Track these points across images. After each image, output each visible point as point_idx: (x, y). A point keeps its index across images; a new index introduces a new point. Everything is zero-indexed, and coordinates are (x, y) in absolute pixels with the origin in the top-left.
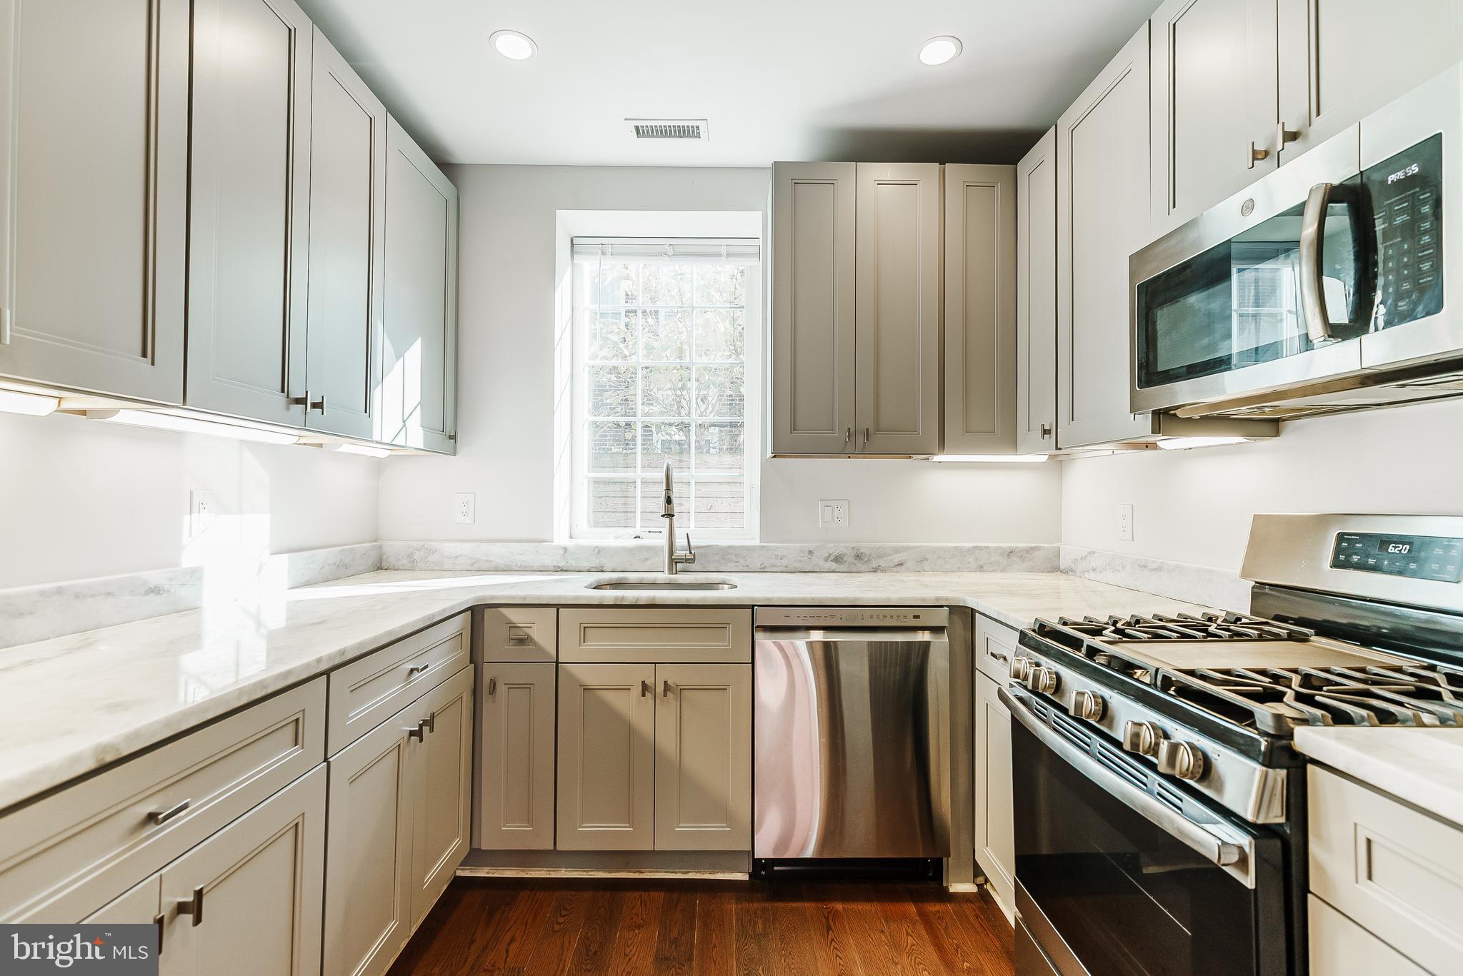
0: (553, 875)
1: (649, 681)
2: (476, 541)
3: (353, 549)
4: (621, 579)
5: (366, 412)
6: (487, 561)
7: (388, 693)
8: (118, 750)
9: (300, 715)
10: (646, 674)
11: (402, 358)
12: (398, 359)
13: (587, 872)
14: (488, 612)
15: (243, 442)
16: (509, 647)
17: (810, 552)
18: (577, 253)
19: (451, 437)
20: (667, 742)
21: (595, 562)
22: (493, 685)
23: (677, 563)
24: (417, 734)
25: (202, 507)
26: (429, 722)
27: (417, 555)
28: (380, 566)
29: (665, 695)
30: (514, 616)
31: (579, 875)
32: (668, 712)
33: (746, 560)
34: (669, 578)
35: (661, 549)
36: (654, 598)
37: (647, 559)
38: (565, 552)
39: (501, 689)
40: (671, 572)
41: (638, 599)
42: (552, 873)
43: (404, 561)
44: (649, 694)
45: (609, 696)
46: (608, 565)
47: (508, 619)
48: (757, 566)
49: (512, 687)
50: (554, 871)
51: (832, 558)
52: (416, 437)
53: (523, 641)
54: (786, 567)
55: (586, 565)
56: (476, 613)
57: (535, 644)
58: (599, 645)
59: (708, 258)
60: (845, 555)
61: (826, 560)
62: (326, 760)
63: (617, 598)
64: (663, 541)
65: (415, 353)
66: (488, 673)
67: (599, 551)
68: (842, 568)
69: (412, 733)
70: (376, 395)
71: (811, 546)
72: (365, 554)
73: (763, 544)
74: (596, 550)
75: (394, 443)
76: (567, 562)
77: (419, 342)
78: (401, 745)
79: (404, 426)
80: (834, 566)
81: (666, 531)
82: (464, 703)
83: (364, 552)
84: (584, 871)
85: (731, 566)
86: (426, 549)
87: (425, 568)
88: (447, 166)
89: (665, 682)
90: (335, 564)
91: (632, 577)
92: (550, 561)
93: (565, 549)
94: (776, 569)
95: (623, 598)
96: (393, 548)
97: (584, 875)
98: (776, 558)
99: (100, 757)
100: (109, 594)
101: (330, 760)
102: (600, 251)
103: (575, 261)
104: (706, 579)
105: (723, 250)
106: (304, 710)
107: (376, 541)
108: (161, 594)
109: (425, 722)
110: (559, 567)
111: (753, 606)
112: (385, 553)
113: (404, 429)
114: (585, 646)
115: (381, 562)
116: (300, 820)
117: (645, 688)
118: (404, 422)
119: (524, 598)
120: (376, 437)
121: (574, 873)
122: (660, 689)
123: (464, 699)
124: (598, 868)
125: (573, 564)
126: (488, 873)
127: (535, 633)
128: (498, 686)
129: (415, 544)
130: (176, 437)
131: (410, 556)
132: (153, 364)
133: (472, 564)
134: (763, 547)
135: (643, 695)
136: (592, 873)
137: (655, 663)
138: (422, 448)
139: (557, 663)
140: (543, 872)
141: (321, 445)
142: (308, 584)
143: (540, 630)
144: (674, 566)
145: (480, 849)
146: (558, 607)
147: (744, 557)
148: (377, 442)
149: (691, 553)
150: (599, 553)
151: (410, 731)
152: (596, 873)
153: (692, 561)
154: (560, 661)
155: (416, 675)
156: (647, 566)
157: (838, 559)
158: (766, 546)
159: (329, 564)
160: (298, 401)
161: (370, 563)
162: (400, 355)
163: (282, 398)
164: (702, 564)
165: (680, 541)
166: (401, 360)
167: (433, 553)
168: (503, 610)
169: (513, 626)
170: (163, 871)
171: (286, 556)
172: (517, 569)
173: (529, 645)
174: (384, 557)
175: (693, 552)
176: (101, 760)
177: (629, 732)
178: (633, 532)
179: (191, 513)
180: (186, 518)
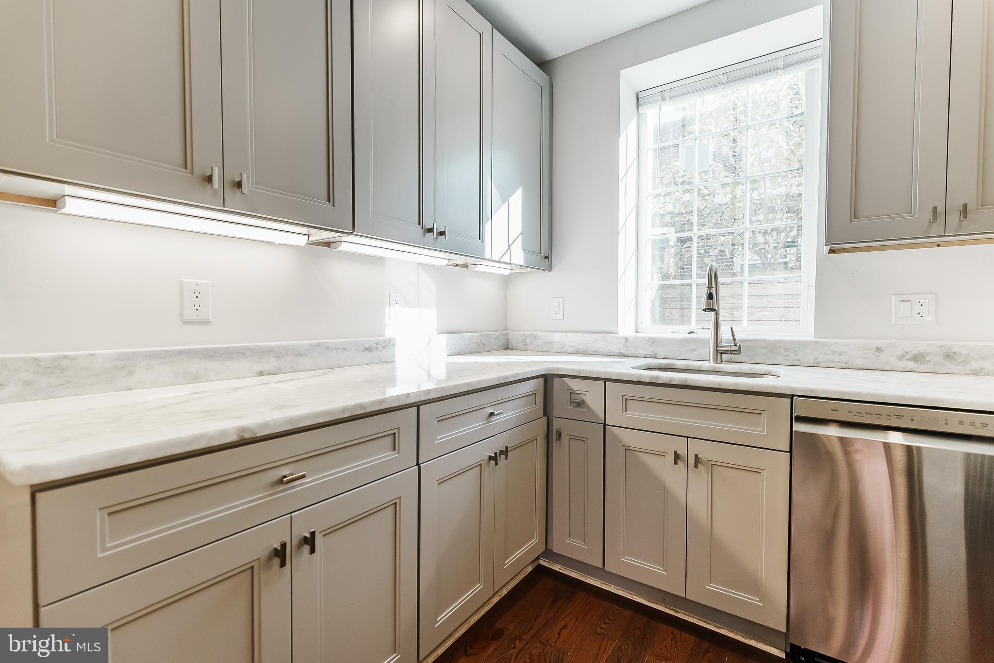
0: (605, 587)
1: (682, 452)
2: (564, 332)
3: (489, 334)
4: (669, 364)
5: (480, 239)
6: (571, 346)
7: (473, 426)
8: (253, 432)
9: (396, 431)
10: (680, 445)
11: (507, 202)
12: (504, 203)
13: (631, 594)
14: (556, 380)
15: (419, 264)
16: (570, 408)
17: (878, 349)
18: (643, 104)
19: (546, 258)
20: (699, 507)
21: (650, 350)
22: (559, 435)
23: (722, 353)
24: (494, 459)
25: (395, 303)
26: (505, 452)
27: (528, 340)
28: (507, 347)
29: (696, 467)
30: (574, 384)
31: (624, 594)
32: (699, 480)
33: (797, 355)
34: (713, 367)
35: (708, 341)
36: (686, 380)
37: (695, 350)
38: (626, 341)
39: (565, 438)
40: (716, 361)
41: (671, 379)
42: (604, 585)
43: (521, 344)
44: (682, 463)
45: (646, 458)
46: (661, 353)
47: (569, 387)
48: (811, 361)
49: (572, 438)
50: (606, 584)
51: (909, 356)
52: (518, 256)
53: (580, 404)
54: (845, 363)
55: (642, 352)
56: (548, 379)
57: (588, 407)
58: (638, 415)
59: (763, 75)
60: (928, 354)
61: (901, 358)
62: (418, 464)
63: (652, 377)
64: (709, 335)
65: (517, 199)
66: (556, 424)
67: (653, 341)
68: (923, 367)
69: (491, 458)
70: (487, 227)
71: (880, 343)
72: (497, 338)
73: (818, 340)
74: (651, 342)
75: (501, 260)
76: (628, 350)
77: (520, 190)
78: (482, 464)
79: (509, 249)
80: (911, 365)
81: (712, 325)
82: (538, 445)
83: (496, 337)
84: (629, 593)
85: (780, 359)
86: (533, 336)
87: (532, 350)
88: (544, 63)
89: (696, 456)
90: (476, 343)
91: (679, 364)
92: (615, 349)
93: (626, 339)
94: (832, 365)
95: (658, 377)
96: (515, 336)
97: (629, 596)
98: (833, 354)
99: (241, 435)
100: (344, 349)
101: (421, 465)
102: (660, 98)
103: (640, 112)
104: (751, 369)
105: (780, 63)
106: (399, 428)
107: (506, 330)
108: (372, 352)
109: (501, 452)
110: (622, 353)
111: (793, 396)
112: (510, 339)
113: (509, 251)
114: (627, 414)
115: (508, 344)
116: (397, 501)
117: (677, 457)
118: (509, 246)
119: (580, 372)
120: (488, 256)
121: (621, 592)
122: (692, 461)
123: (538, 440)
124: (640, 595)
125: (632, 351)
126: (560, 569)
127: (589, 399)
128: (562, 435)
129: (526, 332)
130: (379, 261)
131: (524, 341)
132: (334, 206)
133: (562, 348)
134: (817, 342)
135: (676, 463)
136: (635, 597)
137: (688, 437)
138: (523, 264)
139: (605, 424)
140: (597, 582)
141: (466, 266)
142: (459, 354)
143: (592, 396)
144: (719, 356)
145: (552, 550)
146: (606, 380)
147: (795, 351)
148: (489, 260)
149: (736, 345)
150: (653, 342)
151: (490, 456)
152: (638, 598)
153: (739, 352)
154: (606, 423)
155: (493, 418)
156: (695, 355)
157: (917, 358)
158: (821, 342)
159: (473, 343)
160: (430, 230)
161: (500, 344)
162: (505, 199)
163: (419, 229)
164: (748, 356)
165: (725, 335)
166: (506, 203)
167: (538, 339)
168: (566, 379)
169: (572, 392)
170: (293, 514)
171: (445, 335)
172: (591, 353)
173: (584, 408)
174: (510, 341)
175: (738, 345)
176: (242, 436)
177: (663, 490)
178: (688, 328)
179: (390, 306)
180: (387, 309)
